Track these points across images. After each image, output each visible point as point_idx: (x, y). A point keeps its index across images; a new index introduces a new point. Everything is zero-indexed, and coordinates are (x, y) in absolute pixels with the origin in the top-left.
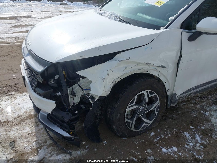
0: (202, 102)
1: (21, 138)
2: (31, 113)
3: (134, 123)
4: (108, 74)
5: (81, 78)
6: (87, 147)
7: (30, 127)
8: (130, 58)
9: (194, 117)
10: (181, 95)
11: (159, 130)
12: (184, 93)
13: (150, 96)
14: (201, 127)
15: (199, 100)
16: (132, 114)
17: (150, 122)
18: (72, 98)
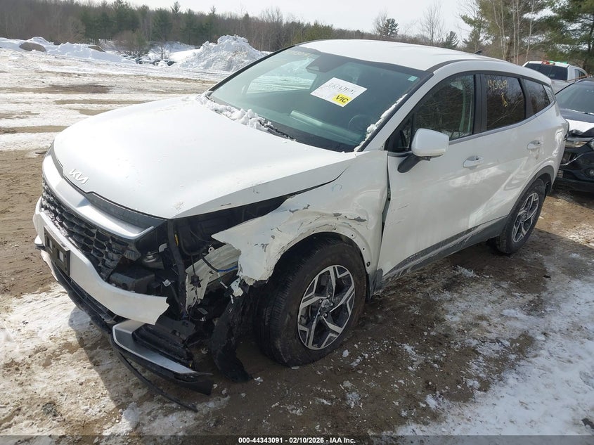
0: (424, 287)
1: (65, 394)
2: (66, 340)
3: (313, 332)
4: (273, 237)
5: (212, 248)
6: (224, 392)
7: (78, 369)
8: (309, 206)
9: (415, 315)
10: (389, 272)
11: (356, 346)
12: (394, 269)
13: (339, 276)
14: (429, 332)
15: (419, 283)
16: (308, 316)
17: (339, 330)
18: (193, 289)
